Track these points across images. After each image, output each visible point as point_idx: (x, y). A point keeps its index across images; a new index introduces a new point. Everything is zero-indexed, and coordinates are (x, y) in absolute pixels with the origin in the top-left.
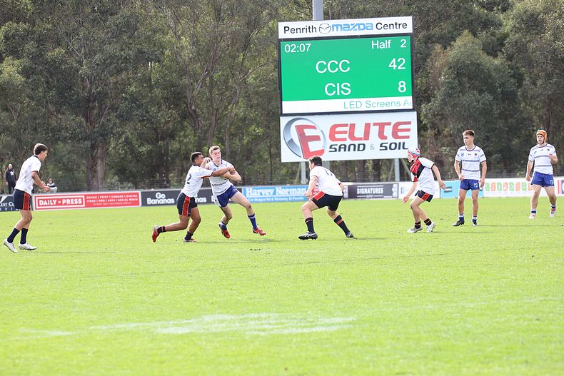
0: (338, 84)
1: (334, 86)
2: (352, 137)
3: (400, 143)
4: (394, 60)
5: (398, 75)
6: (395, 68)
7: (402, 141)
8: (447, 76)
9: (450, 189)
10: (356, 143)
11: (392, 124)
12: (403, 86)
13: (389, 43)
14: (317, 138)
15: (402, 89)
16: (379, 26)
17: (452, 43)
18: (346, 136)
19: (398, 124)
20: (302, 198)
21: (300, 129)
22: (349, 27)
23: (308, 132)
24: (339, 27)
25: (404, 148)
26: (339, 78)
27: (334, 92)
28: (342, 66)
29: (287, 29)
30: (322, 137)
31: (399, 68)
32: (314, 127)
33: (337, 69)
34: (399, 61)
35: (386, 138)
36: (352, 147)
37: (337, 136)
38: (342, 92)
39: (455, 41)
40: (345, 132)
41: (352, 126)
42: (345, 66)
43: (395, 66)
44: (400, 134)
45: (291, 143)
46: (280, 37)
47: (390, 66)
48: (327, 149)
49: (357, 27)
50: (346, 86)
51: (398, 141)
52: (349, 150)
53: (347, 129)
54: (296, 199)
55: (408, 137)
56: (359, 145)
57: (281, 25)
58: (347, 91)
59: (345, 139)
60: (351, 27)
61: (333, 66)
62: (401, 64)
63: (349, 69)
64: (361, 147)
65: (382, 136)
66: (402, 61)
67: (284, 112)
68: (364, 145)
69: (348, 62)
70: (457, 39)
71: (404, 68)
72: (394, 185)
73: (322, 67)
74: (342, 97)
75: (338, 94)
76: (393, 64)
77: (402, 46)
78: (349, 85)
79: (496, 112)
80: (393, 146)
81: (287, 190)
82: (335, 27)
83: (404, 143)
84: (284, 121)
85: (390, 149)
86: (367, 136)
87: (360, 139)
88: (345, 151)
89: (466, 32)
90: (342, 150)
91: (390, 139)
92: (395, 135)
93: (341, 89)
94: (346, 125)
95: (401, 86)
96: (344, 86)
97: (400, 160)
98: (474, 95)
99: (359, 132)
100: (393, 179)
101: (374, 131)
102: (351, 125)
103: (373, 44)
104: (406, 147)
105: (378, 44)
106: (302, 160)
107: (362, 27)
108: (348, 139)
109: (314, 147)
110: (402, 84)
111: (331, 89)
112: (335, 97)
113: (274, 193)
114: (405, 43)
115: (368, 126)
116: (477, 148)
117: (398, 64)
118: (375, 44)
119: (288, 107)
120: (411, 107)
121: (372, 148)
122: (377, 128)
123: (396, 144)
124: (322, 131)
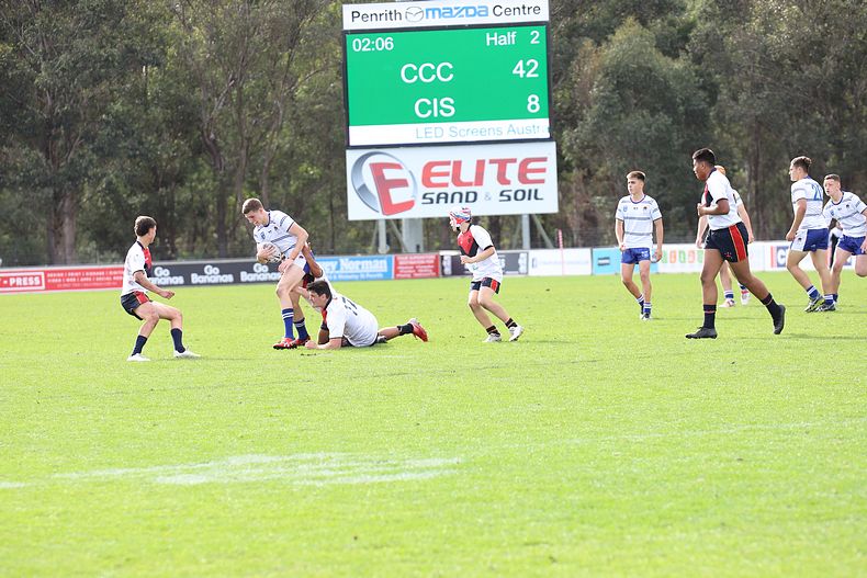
0: (435, 100)
1: (429, 103)
2: (457, 181)
3: (530, 191)
4: (521, 63)
5: (526, 86)
6: (522, 76)
7: (533, 187)
8: (602, 88)
9: (607, 261)
10: (464, 190)
11: (519, 162)
13: (513, 36)
14: (402, 183)
15: (534, 107)
16: (498, 11)
17: (610, 37)
18: (448, 179)
19: (527, 161)
20: (381, 276)
21: (377, 170)
22: (451, 12)
23: (389, 174)
24: (437, 12)
25: (536, 198)
26: (436, 90)
27: (429, 112)
28: (441, 72)
29: (356, 15)
30: (410, 182)
31: (529, 75)
32: (398, 166)
33: (434, 77)
34: (528, 64)
35: (508, 182)
36: (457, 197)
37: (434, 180)
38: (441, 112)
39: (614, 33)
40: (447, 174)
41: (458, 165)
42: (445, 72)
43: (522, 72)
44: (530, 176)
45: (363, 190)
46: (345, 28)
47: (515, 72)
48: (419, 200)
49: (464, 12)
50: (447, 104)
51: (526, 187)
52: (452, 202)
53: (449, 169)
54: (371, 276)
55: (542, 181)
56: (468, 194)
57: (348, 9)
58: (448, 111)
59: (446, 185)
60: (455, 12)
61: (428, 72)
62: (531, 69)
63: (451, 76)
64: (471, 197)
65: (502, 179)
66: (532, 64)
67: (352, 144)
68: (475, 194)
69: (451, 66)
70: (618, 32)
71: (536, 75)
72: (522, 255)
73: (410, 73)
74: (441, 119)
75: (436, 115)
76: (519, 69)
77: (533, 42)
78: (452, 101)
79: (677, 143)
80: (520, 195)
81: (358, 263)
82: (430, 12)
83: (536, 191)
84: (352, 157)
85: (516, 199)
86: (479, 180)
87: (470, 184)
88: (446, 202)
89: (630, 19)
90: (442, 201)
91: (516, 185)
92: (523, 179)
93: (439, 108)
94: (448, 163)
95: (532, 103)
96: (445, 103)
97: (530, 216)
98: (643, 117)
99: (468, 174)
100: (520, 246)
101: (491, 172)
102: (455, 162)
103: (488, 39)
104: (539, 196)
105: (495, 39)
106: (380, 216)
107: (471, 12)
108: (451, 185)
109: (397, 195)
110: (533, 99)
111: (424, 108)
112: (431, 120)
113: (338, 268)
114: (537, 37)
115: (481, 164)
116: (648, 198)
117: (527, 69)
118: (491, 38)
119: (358, 134)
120: (547, 136)
121: (488, 198)
122: (496, 166)
123: (524, 192)
124: (410, 172)
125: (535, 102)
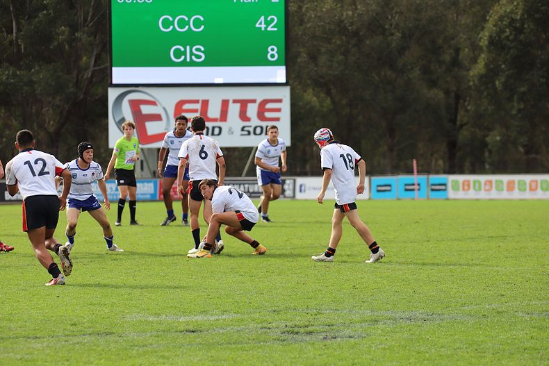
0: (188, 47)
1: (183, 49)
4: (263, 18)
5: (267, 38)
6: (263, 29)
10: (211, 125)
11: (258, 102)
12: (274, 52)
14: (157, 117)
15: (273, 56)
19: (265, 102)
20: (149, 197)
21: (135, 105)
23: (145, 109)
26: (189, 39)
27: (183, 57)
28: (194, 23)
30: (164, 116)
31: (269, 29)
32: (153, 103)
33: (187, 27)
34: (269, 19)
35: (249, 119)
38: (193, 57)
41: (205, 104)
42: (197, 23)
43: (263, 26)
44: (268, 115)
47: (257, 25)
50: (199, 51)
51: (264, 124)
53: (198, 106)
54: (143, 197)
55: (278, 119)
56: (213, 128)
58: (199, 57)
61: (182, 23)
62: (272, 24)
63: (203, 27)
64: (216, 131)
65: (244, 116)
66: (273, 20)
67: (114, 81)
68: (220, 129)
69: (202, 19)
71: (276, 29)
73: (166, 24)
74: (192, 64)
75: (188, 60)
76: (261, 24)
77: (273, 1)
78: (203, 49)
80: (258, 130)
84: (113, 94)
85: (254, 133)
86: (224, 116)
87: (215, 120)
91: (255, 122)
92: (261, 116)
93: (192, 54)
94: (197, 102)
95: (271, 52)
96: (198, 50)
99: (214, 111)
101: (234, 109)
102: (203, 101)
109: (152, 128)
110: (273, 50)
111: (178, 54)
112: (184, 64)
115: (225, 104)
117: (268, 23)
119: (120, 75)
120: (284, 81)
121: (231, 132)
122: (238, 106)
123: (262, 128)
124: (164, 109)
125: (273, 52)
